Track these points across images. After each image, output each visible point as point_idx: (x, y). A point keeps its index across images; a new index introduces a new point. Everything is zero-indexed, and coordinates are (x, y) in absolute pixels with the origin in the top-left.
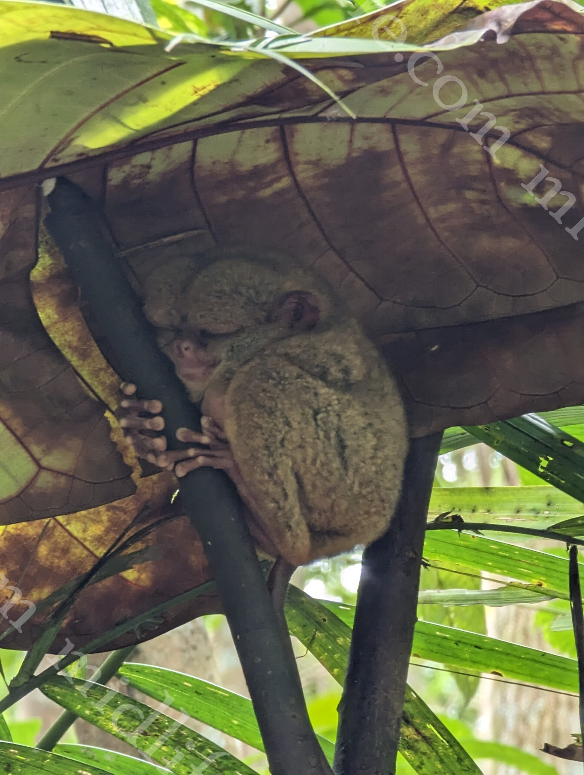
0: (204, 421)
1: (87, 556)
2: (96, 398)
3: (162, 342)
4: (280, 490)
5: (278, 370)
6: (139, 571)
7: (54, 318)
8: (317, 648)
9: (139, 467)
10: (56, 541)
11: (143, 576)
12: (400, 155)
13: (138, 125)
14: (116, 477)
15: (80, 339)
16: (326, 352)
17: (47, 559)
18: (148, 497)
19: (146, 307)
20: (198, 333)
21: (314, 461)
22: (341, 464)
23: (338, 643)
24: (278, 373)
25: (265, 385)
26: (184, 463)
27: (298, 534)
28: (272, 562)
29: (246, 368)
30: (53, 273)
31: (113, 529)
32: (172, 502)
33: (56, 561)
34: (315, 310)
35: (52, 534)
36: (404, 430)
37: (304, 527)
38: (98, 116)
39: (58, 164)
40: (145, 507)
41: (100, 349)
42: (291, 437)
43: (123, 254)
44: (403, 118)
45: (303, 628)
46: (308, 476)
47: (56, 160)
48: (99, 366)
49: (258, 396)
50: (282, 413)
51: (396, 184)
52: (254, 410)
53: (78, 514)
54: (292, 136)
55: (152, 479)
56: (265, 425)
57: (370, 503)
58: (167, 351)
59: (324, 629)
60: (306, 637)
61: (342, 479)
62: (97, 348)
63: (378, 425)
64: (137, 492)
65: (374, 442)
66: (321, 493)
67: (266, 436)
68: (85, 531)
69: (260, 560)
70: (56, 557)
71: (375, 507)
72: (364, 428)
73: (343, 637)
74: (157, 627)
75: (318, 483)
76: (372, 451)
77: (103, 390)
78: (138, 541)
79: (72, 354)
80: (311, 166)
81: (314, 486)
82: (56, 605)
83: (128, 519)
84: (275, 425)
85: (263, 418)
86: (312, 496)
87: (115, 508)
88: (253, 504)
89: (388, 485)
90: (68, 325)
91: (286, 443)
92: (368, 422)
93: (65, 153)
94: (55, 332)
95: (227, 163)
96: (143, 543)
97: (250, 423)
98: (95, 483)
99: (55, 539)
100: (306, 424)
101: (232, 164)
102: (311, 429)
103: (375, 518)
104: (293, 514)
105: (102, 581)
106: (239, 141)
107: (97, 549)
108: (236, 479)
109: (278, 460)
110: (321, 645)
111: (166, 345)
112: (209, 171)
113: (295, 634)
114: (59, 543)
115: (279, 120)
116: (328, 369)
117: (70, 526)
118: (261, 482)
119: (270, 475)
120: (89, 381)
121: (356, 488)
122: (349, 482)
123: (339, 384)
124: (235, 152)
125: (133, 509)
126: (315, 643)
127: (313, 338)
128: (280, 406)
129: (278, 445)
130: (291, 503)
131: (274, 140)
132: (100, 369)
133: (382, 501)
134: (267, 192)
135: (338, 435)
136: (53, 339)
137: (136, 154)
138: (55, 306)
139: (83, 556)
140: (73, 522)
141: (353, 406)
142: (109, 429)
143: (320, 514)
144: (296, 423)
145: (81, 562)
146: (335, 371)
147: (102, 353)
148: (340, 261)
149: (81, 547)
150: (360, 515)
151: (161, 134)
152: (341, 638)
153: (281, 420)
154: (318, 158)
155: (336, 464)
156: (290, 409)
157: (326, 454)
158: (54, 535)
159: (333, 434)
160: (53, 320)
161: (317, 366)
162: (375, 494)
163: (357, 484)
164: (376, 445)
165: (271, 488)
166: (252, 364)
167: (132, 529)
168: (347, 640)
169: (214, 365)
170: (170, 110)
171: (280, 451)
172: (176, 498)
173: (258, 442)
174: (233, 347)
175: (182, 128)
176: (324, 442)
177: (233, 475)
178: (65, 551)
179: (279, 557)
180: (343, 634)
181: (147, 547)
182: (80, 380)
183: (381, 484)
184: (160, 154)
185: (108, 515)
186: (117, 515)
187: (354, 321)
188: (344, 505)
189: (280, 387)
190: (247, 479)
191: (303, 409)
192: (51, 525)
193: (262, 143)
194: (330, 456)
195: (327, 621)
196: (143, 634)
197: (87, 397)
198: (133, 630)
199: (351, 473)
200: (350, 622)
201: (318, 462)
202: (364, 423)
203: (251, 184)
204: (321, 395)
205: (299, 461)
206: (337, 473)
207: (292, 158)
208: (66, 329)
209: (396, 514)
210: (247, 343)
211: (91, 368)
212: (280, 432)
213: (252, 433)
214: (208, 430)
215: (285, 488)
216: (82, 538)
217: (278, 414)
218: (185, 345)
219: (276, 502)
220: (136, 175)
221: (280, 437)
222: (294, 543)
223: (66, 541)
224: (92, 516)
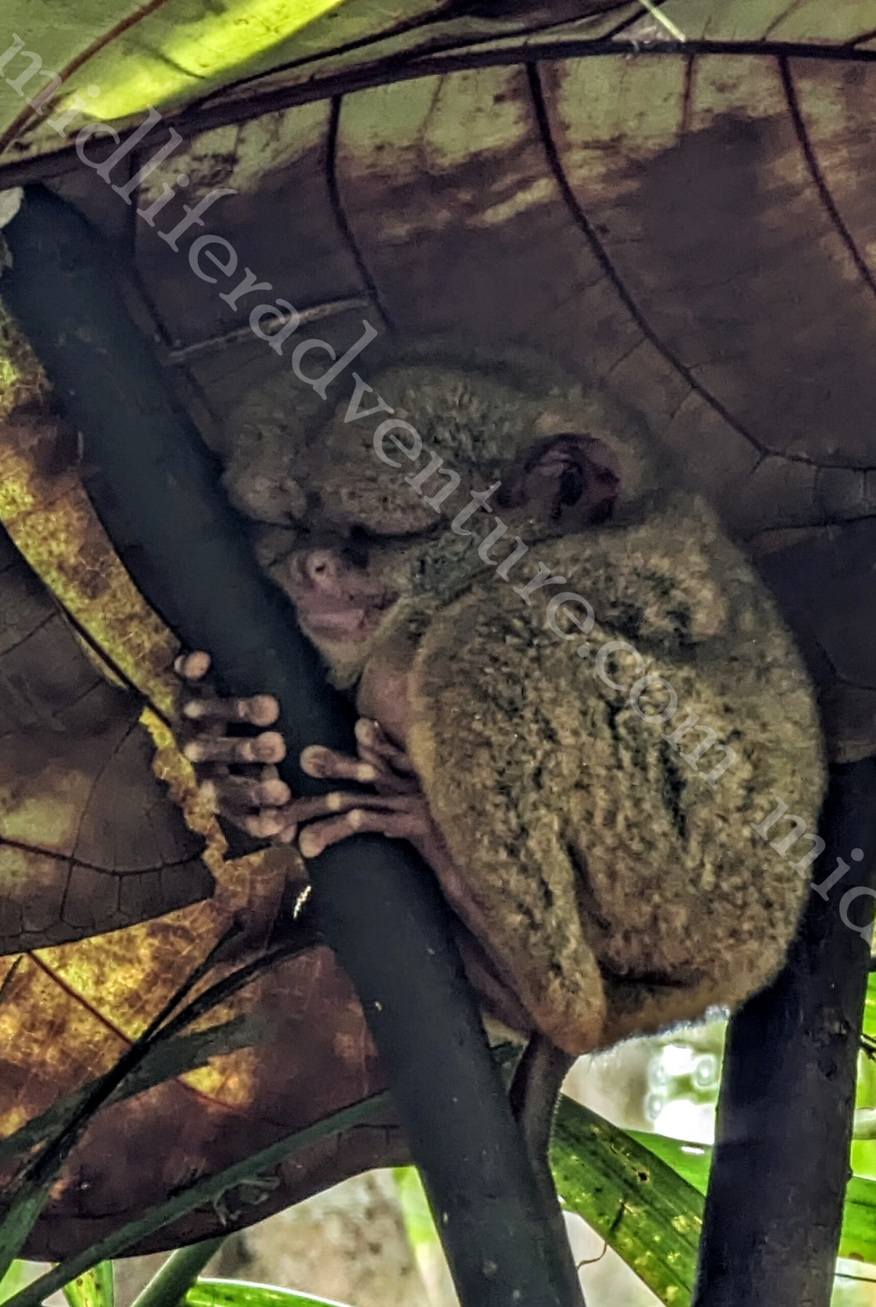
0: (363, 732)
1: (106, 1039)
2: (120, 683)
3: (265, 554)
4: (534, 885)
5: (525, 613)
6: (223, 1071)
7: (24, 504)
8: (627, 1240)
9: (220, 837)
10: (35, 1007)
11: (233, 1082)
12: (800, 125)
13: (204, 66)
14: (169, 861)
15: (82, 550)
16: (636, 572)
17: (16, 1047)
18: (242, 902)
19: (227, 476)
20: (346, 534)
21: (610, 819)
22: (674, 825)
23: (675, 1230)
24: (526, 621)
25: (497, 649)
26: (317, 826)
27: (576, 984)
28: (520, 1047)
29: (455, 609)
30: (20, 403)
31: (163, 976)
32: (295, 914)
33: (36, 1050)
34: (608, 477)
35: (27, 988)
36: (814, 742)
37: (590, 967)
38: (116, 47)
39: (26, 155)
40: (237, 925)
41: (129, 571)
42: (558, 764)
43: (178, 356)
44: (804, 41)
45: (594, 1195)
46: (598, 851)
47: (21, 147)
48: (128, 609)
49: (482, 671)
50: (537, 712)
51: (792, 192)
52: (474, 705)
53: (84, 944)
54: (555, 84)
55: (250, 864)
56: (496, 739)
57: (739, 912)
58: (277, 574)
59: (642, 1198)
60: (601, 1214)
61: (674, 857)
62: (123, 569)
63: (753, 733)
64: (218, 891)
65: (746, 772)
66: (628, 890)
67: (502, 764)
68: (99, 981)
69: (493, 1044)
70: (36, 1041)
71: (752, 918)
72: (722, 742)
73: (684, 1213)
74: (264, 1197)
75: (621, 867)
76: (742, 792)
77: (137, 665)
78: (218, 1002)
79: (65, 586)
80: (599, 153)
81: (612, 875)
82: (37, 1148)
83: (196, 954)
84: (522, 738)
85: (495, 722)
86: (606, 897)
87: (166, 928)
88: (476, 918)
89: (779, 869)
90: (56, 519)
91: (545, 779)
92: (730, 728)
93: (40, 131)
94: (28, 535)
95: (407, 149)
96: (231, 1007)
97: (463, 734)
98: (121, 875)
99: (32, 1001)
100: (590, 735)
101: (419, 148)
102: (603, 745)
103: (753, 945)
104: (565, 940)
105: (139, 1095)
106: (436, 99)
107: (128, 1022)
108: (435, 859)
109: (528, 816)
110: (636, 1234)
111: (275, 562)
112: (368, 167)
113: (576, 1208)
114: (44, 1010)
115: (525, 48)
116: (640, 610)
117: (67, 972)
118: (492, 868)
119: (513, 851)
120: (106, 646)
121: (708, 877)
122: (690, 864)
123: (667, 644)
124: (426, 124)
125: (208, 931)
126: (623, 1228)
127: (605, 543)
128: (531, 695)
129: (528, 782)
130: (560, 913)
131: (515, 94)
132: (131, 617)
133: (768, 905)
134: (500, 214)
135: (664, 760)
136: (22, 551)
137: (201, 131)
138: (26, 476)
139: (97, 1038)
140: (74, 961)
141: (699, 694)
142: (151, 751)
143: (627, 938)
144: (568, 733)
145: (93, 1054)
146: (657, 615)
147: (133, 578)
148: (666, 367)
149: (91, 1019)
150: (715, 937)
151: (261, 85)
152: (681, 1218)
153: (534, 727)
154: (617, 134)
155: (661, 824)
156: (554, 702)
157: (637, 802)
158: (31, 992)
159: (652, 757)
160: (23, 509)
161: (614, 605)
162: (752, 889)
163: (708, 867)
164: (748, 781)
165: (515, 881)
166: (469, 600)
167: (206, 977)
168: (695, 1223)
169: (386, 602)
170: (276, 31)
171: (533, 796)
172: (303, 905)
173: (484, 777)
174: (423, 563)
175: (304, 72)
176: (632, 776)
177: (430, 852)
178: (57, 1028)
179: (535, 1037)
180: (685, 1209)
181: (240, 1019)
182: (84, 643)
183: (765, 866)
184: (255, 130)
185: (151, 945)
186: (172, 944)
187: (699, 502)
188: (680, 916)
189: (532, 652)
190: (461, 861)
191: (584, 701)
192: (23, 968)
193: (488, 101)
194: (647, 806)
195: (648, 1181)
196: (232, 1212)
197: (102, 680)
198: (210, 1203)
199: (694, 845)
200: (700, 1180)
201: (620, 819)
202: (722, 729)
203: (465, 196)
204: (624, 669)
205: (575, 818)
206: (662, 845)
207: (555, 136)
208: (51, 527)
209: (800, 933)
210: (456, 554)
211: (109, 615)
212: (532, 753)
213: (470, 756)
214: (371, 750)
215: (546, 880)
216: (94, 999)
217: (528, 714)
218: (316, 560)
219: (528, 913)
220: (204, 177)
221: (531, 765)
222: (568, 1005)
223: (59, 1005)
224: (116, 948)
